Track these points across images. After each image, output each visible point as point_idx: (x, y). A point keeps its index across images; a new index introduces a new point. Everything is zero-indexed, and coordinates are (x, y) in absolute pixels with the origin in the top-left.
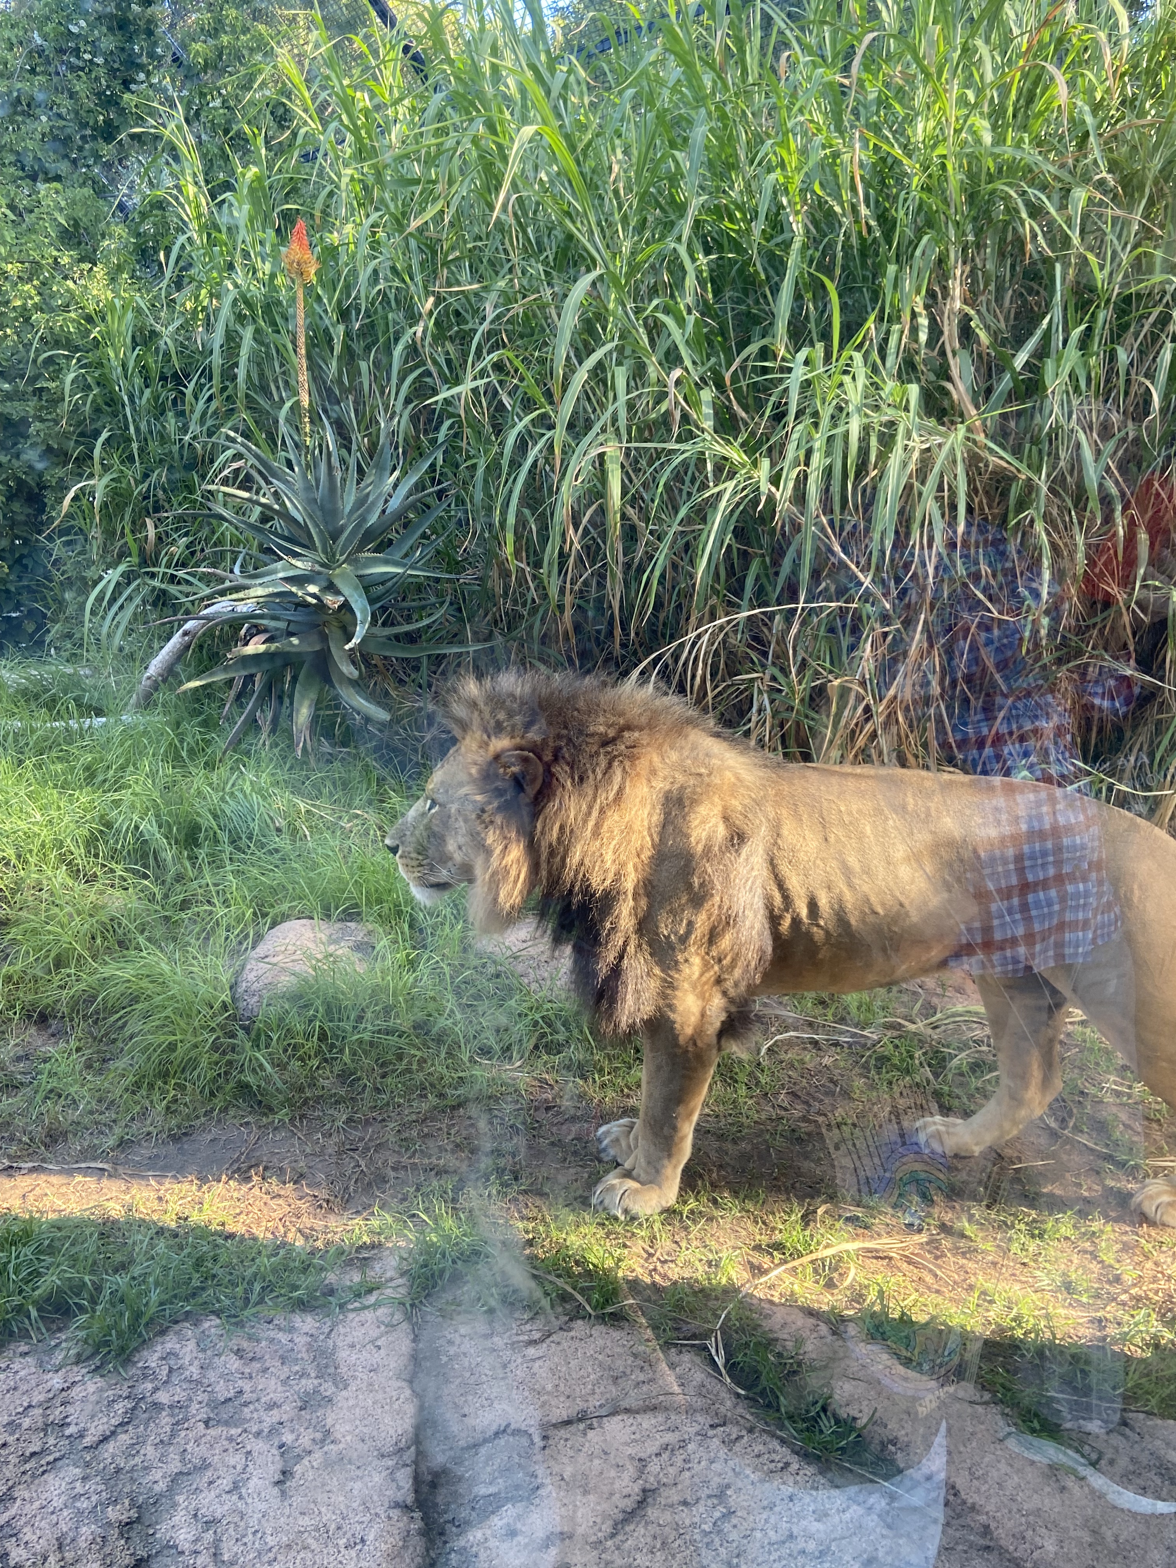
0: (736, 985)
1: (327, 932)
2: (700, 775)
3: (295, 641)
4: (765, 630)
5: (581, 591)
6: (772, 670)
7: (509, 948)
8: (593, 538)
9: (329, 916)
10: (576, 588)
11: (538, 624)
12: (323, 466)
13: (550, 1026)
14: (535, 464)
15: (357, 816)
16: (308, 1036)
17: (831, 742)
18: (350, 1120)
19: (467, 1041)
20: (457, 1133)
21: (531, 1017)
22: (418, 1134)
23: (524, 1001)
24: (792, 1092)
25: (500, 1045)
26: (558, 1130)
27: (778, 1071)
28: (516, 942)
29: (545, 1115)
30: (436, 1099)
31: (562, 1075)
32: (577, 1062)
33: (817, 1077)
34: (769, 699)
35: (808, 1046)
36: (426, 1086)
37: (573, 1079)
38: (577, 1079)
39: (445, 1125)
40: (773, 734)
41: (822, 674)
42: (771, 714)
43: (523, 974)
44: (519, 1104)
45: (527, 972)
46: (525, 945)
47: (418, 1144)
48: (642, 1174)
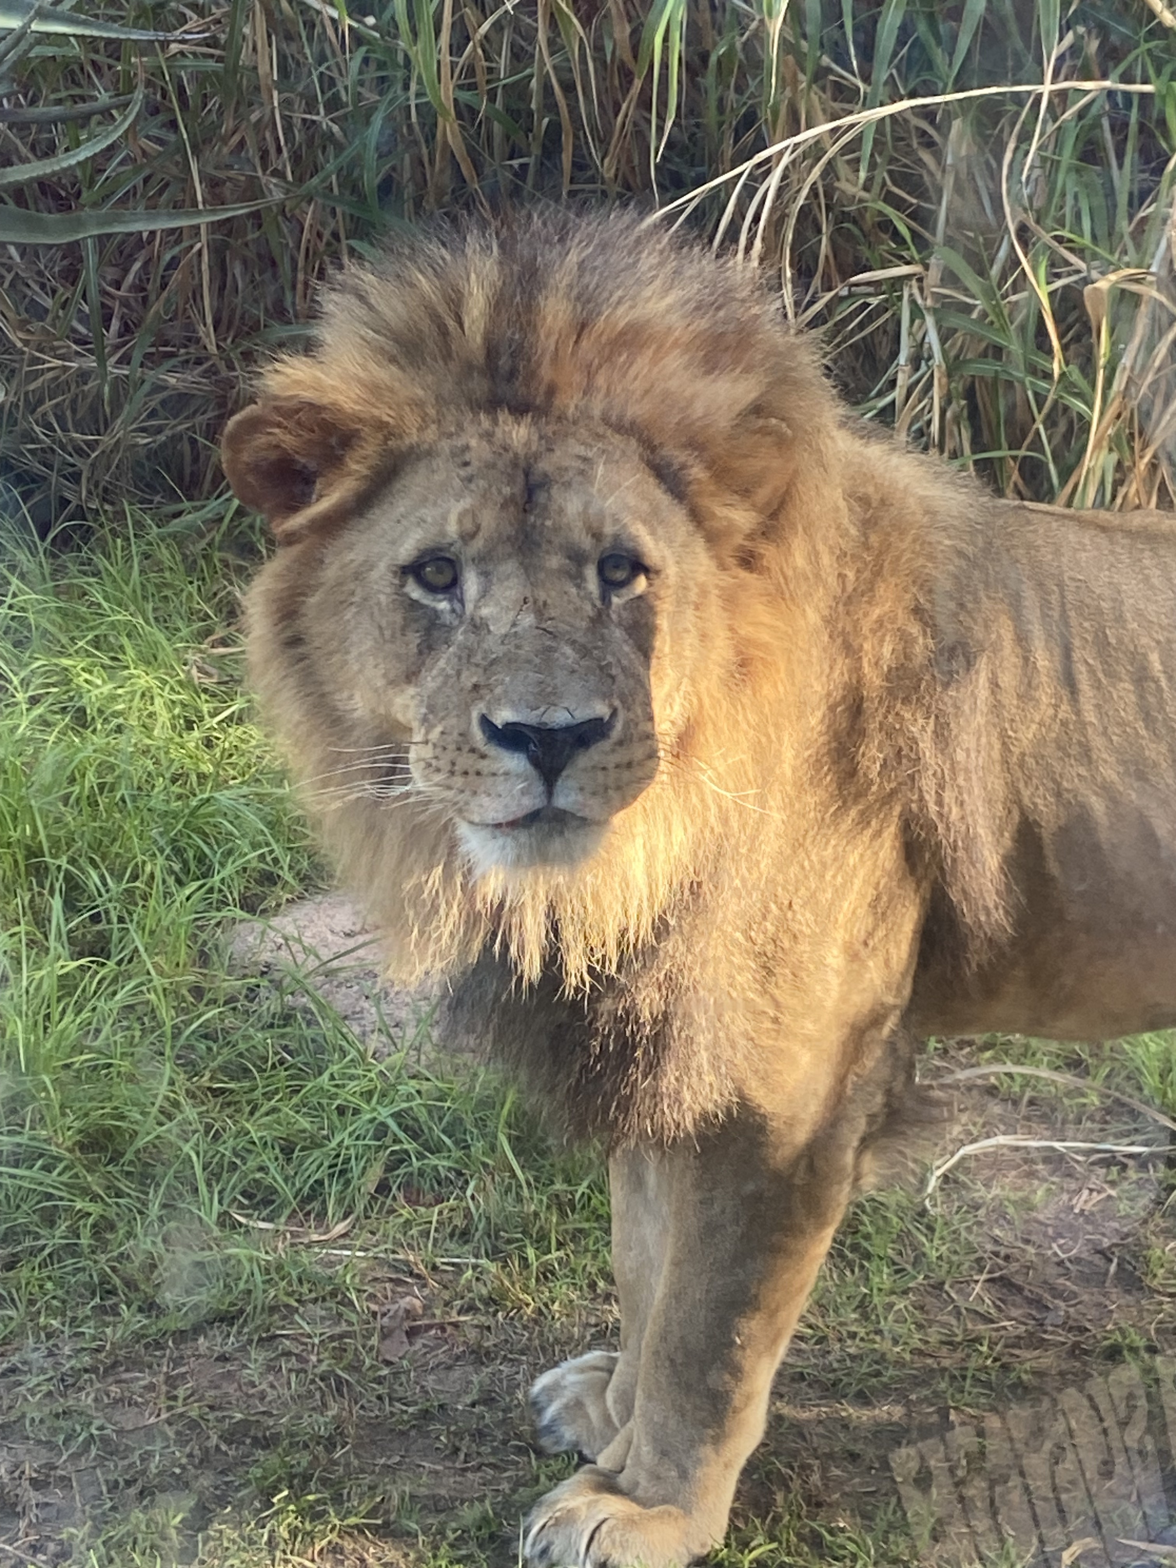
4: (926, 157)
6: (941, 258)
7: (311, 951)
13: (415, 1136)
19: (214, 1176)
20: (192, 1395)
21: (368, 1116)
22: (96, 1400)
23: (352, 1078)
24: (1001, 1278)
25: (294, 1184)
26: (440, 1381)
27: (969, 1229)
28: (330, 937)
29: (406, 1347)
30: (139, 1317)
31: (447, 1253)
32: (484, 1220)
33: (1062, 1241)
34: (939, 329)
35: (1040, 1167)
36: (114, 1286)
37: (473, 1260)
38: (483, 1261)
39: (162, 1378)
40: (949, 414)
41: (1068, 263)
42: (944, 366)
43: (349, 1013)
44: (344, 1324)
45: (358, 1009)
46: (351, 943)
47: (97, 1423)
48: (643, 1482)
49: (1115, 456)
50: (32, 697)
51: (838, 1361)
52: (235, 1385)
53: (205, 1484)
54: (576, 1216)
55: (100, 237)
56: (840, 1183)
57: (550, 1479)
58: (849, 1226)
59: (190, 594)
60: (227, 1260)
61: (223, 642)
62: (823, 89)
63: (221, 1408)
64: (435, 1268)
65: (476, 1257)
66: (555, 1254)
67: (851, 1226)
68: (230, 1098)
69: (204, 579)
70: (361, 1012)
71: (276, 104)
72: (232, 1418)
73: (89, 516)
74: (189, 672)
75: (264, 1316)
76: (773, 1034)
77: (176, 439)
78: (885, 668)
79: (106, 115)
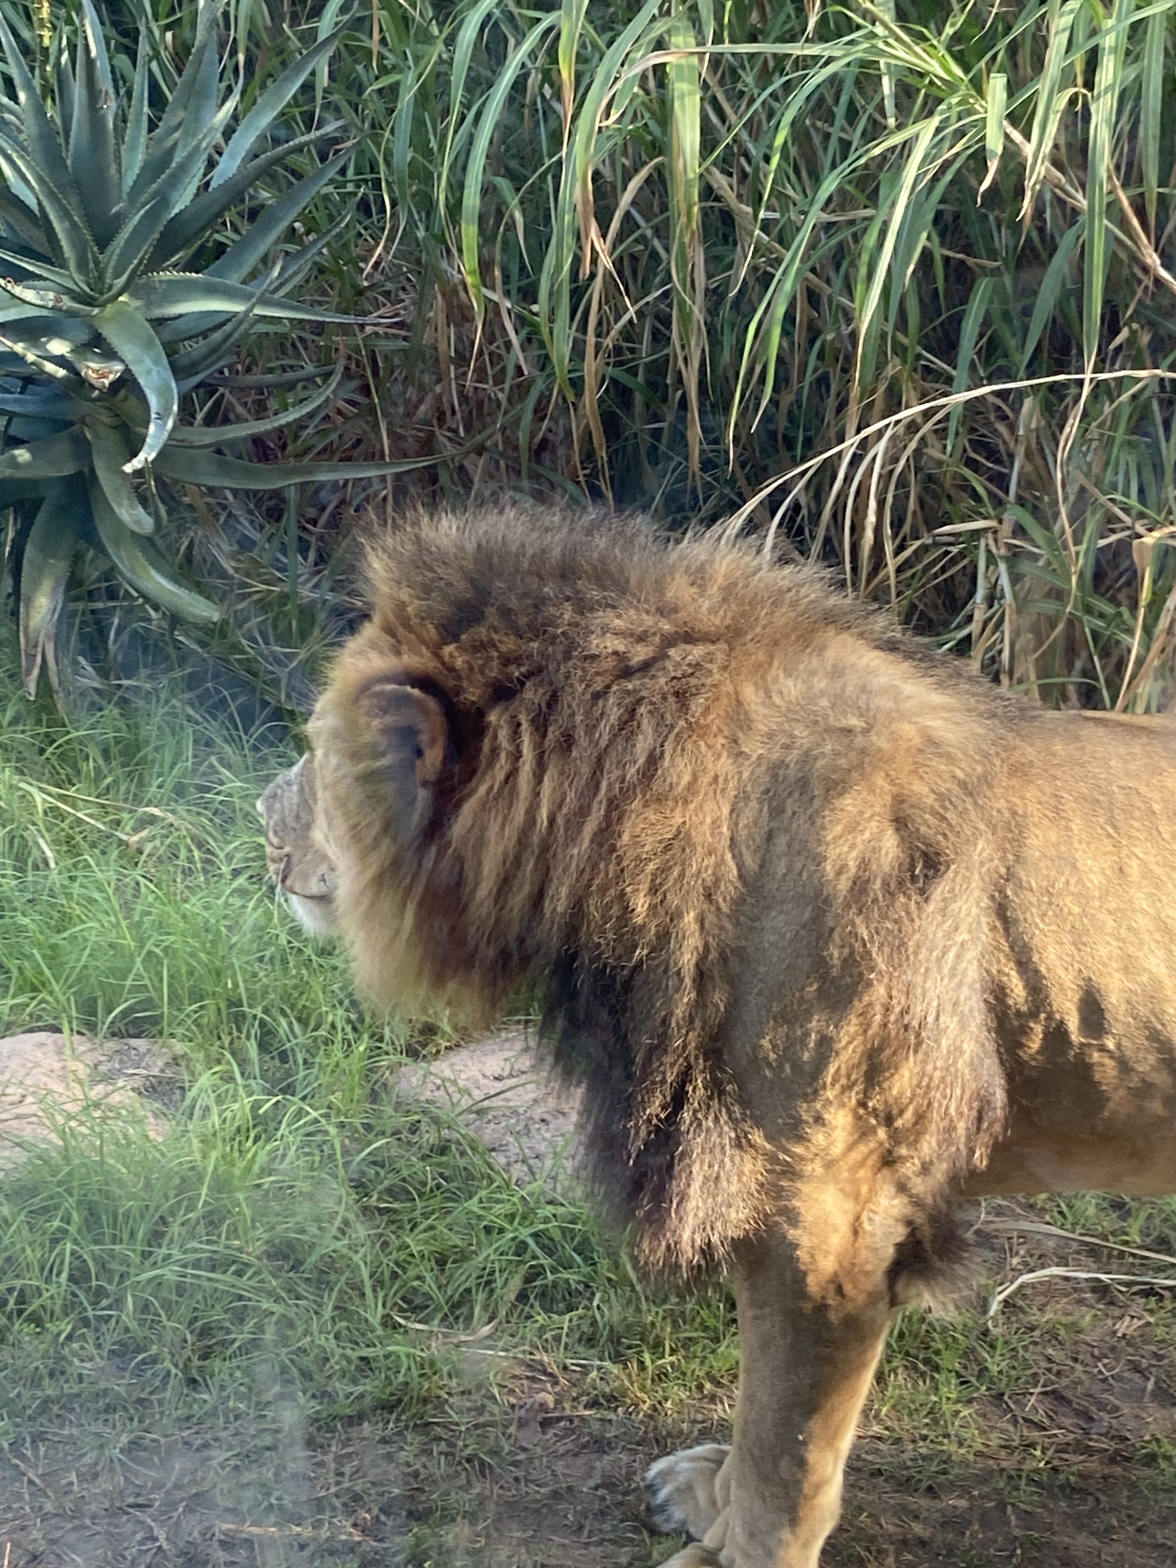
0: (926, 1169)
1: (89, 1059)
2: (849, 731)
3: (22, 455)
4: (1001, 428)
5: (618, 350)
6: (1013, 514)
7: (465, 1092)
8: (642, 239)
9: (92, 1027)
10: (608, 342)
11: (528, 417)
12: (78, 91)
13: (550, 1253)
14: (519, 85)
15: (152, 820)
16: (49, 1272)
17: (1140, 662)
18: (135, 1445)
19: (379, 1282)
20: (357, 1472)
21: (511, 1235)
22: (275, 1474)
23: (498, 1201)
24: (1053, 1392)
25: (446, 1292)
26: (568, 1467)
27: (1026, 1348)
28: (482, 1081)
29: (540, 1436)
30: (313, 1403)
31: (576, 1355)
32: (607, 1328)
33: (1106, 1361)
34: (1010, 574)
35: (1088, 1295)
36: (292, 1375)
37: (598, 1363)
38: (607, 1364)
39: (331, 1457)
40: (1018, 645)
41: (1121, 521)
42: (1014, 605)
43: (496, 1146)
44: (487, 1414)
45: (504, 1142)
46: (500, 1086)
47: (276, 1494)
49: (1159, 685)
51: (911, 1460)
52: (394, 1464)
54: (687, 1327)
55: (301, 484)
57: (661, 1554)
60: (387, 1356)
62: (915, 371)
63: (381, 1484)
64: (565, 1368)
65: (601, 1360)
66: (669, 1359)
68: (394, 1217)
70: (507, 1145)
72: (390, 1493)
75: (419, 1406)
79: (311, 381)
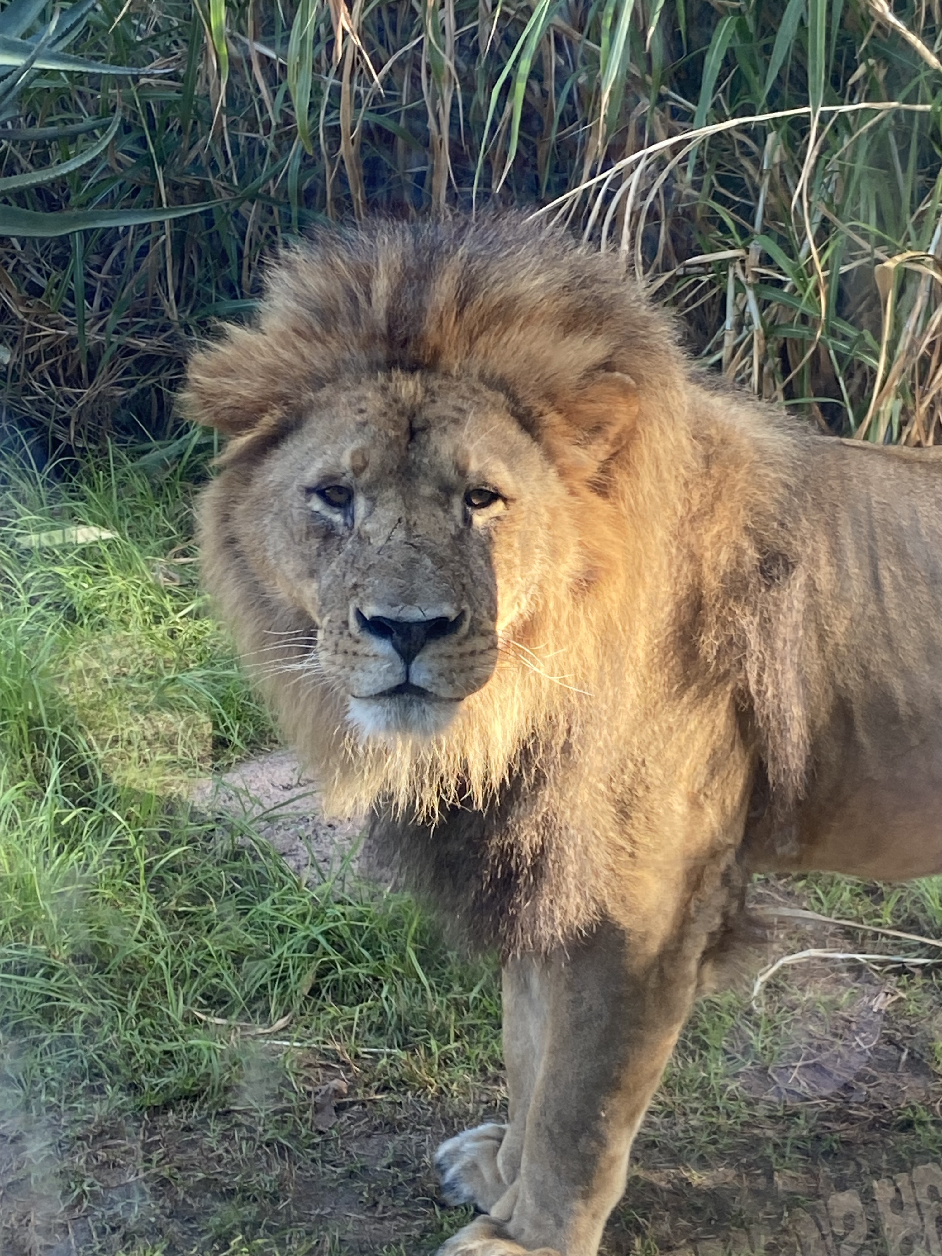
6: (759, 244)
7: (256, 801)
10: (373, 90)
13: (340, 950)
17: (884, 384)
19: (180, 981)
20: (163, 1158)
21: (303, 934)
22: (87, 1162)
23: (289, 903)
24: (815, 1065)
25: (243, 988)
26: (362, 1147)
27: (788, 1025)
28: (272, 790)
29: (335, 1120)
30: (120, 1095)
31: (367, 1043)
32: (395, 1017)
33: (863, 1035)
34: (758, 300)
35: (845, 975)
36: (100, 1070)
37: (388, 1050)
38: (396, 1051)
39: (139, 1145)
40: (765, 369)
41: (861, 248)
42: (761, 330)
43: (287, 850)
44: (284, 1101)
45: (294, 847)
46: (288, 795)
47: (88, 1181)
48: (528, 1229)
49: (900, 403)
50: (31, 598)
51: (683, 1131)
52: (198, 1150)
53: (175, 1229)
54: (471, 1014)
55: (85, 231)
56: (686, 987)
57: (451, 1226)
58: (690, 1022)
59: (157, 514)
60: (189, 1049)
61: (184, 554)
62: (663, 110)
63: (186, 1169)
64: (357, 1056)
65: (390, 1047)
66: (454, 1045)
67: (692, 1024)
68: (192, 919)
69: (167, 503)
70: (297, 850)
71: (225, 125)
72: (197, 1176)
73: (77, 454)
74: (157, 577)
75: (221, 1094)
76: (631, 866)
77: (145, 391)
78: (722, 573)
79: (90, 133)
